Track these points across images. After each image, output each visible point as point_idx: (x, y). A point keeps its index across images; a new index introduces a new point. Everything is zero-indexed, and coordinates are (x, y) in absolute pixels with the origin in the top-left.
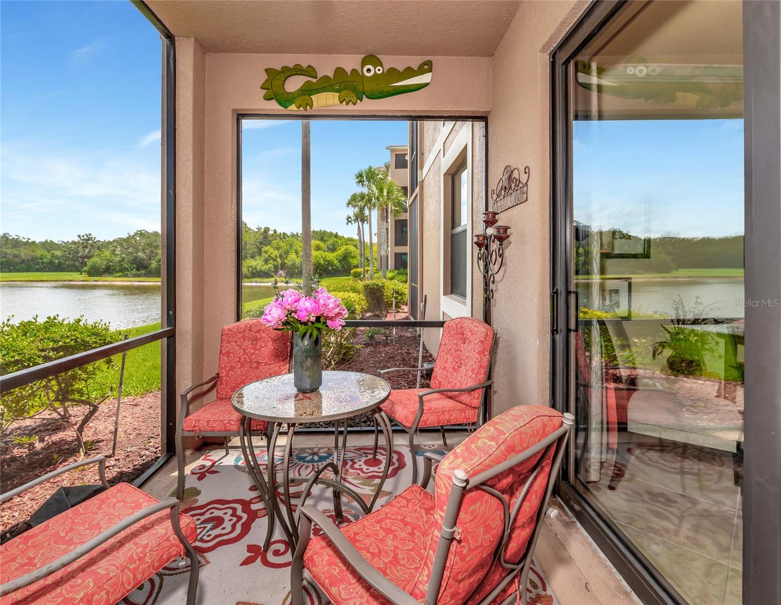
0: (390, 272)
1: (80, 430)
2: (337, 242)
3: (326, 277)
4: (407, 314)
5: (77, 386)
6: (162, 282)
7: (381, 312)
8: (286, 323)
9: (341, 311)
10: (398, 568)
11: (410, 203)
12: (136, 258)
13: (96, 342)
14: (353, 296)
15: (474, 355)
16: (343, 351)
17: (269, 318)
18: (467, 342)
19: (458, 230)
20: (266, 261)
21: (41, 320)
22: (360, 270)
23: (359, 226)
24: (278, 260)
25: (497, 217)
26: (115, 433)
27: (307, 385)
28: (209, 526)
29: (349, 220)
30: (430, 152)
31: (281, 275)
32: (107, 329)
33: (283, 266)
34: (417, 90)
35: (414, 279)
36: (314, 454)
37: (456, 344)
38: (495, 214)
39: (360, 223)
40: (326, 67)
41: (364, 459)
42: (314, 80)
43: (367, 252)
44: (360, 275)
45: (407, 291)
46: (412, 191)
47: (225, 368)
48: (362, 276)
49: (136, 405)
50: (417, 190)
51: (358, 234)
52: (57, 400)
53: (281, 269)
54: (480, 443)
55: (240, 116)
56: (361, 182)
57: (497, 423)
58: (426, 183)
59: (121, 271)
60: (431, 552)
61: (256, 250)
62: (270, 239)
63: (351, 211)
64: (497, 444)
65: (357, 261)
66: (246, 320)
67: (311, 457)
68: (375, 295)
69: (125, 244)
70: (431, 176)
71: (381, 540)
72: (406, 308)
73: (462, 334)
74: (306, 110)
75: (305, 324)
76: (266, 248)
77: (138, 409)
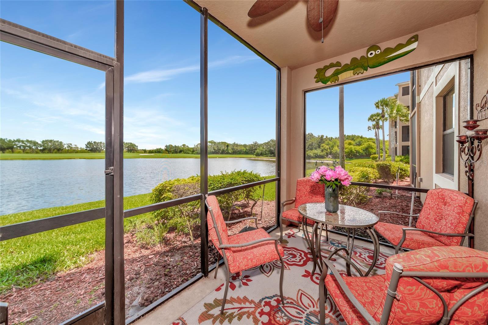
0: (398, 157)
1: (252, 209)
2: (362, 140)
3: (355, 159)
4: (409, 183)
5: (251, 194)
6: (276, 159)
7: (389, 180)
8: (321, 180)
9: (348, 177)
10: (373, 307)
11: (411, 116)
12: (270, 150)
13: (256, 180)
14: (370, 170)
15: (453, 214)
16: (360, 198)
17: (313, 177)
18: (448, 204)
19: (448, 131)
20: (322, 151)
21: (242, 171)
22: (376, 155)
23: (376, 132)
24: (329, 150)
25: (478, 123)
26: (262, 212)
27: (331, 209)
28: (291, 256)
29: (369, 128)
30: (425, 84)
31: (329, 157)
32: (259, 176)
33: (331, 153)
34: (406, 54)
35: (414, 162)
36: (339, 243)
37: (438, 205)
38: (476, 122)
39: (377, 130)
40: (346, 59)
41: (367, 254)
42: (340, 68)
43: (381, 146)
44: (376, 158)
45: (409, 169)
46: (413, 109)
47: (298, 196)
48: (378, 159)
49: (268, 204)
50: (416, 109)
51: (375, 136)
52: (246, 197)
53: (330, 155)
54: (418, 256)
55: (305, 92)
56: (378, 107)
57: (435, 250)
58: (423, 103)
59: (265, 155)
60: (383, 300)
61: (317, 146)
62: (324, 140)
63: (371, 124)
64: (431, 260)
65: (375, 151)
66: (307, 177)
67: (337, 244)
68: (385, 171)
69: (267, 144)
70: (426, 98)
71: (365, 291)
72: (409, 179)
73: (444, 199)
74: (335, 82)
75: (330, 181)
76: (323, 145)
77: (269, 206)
